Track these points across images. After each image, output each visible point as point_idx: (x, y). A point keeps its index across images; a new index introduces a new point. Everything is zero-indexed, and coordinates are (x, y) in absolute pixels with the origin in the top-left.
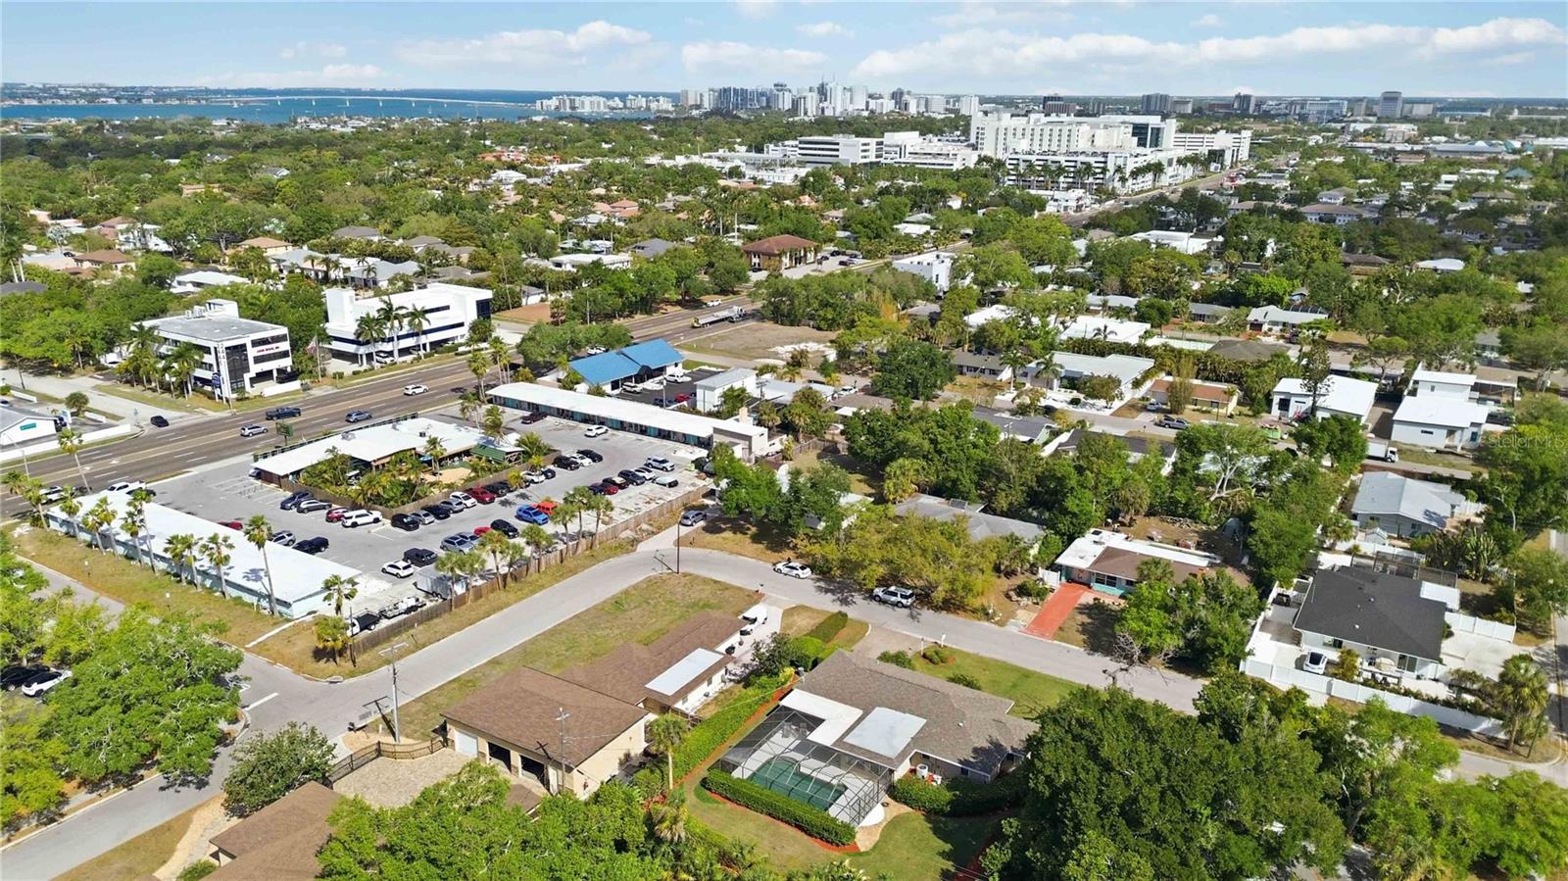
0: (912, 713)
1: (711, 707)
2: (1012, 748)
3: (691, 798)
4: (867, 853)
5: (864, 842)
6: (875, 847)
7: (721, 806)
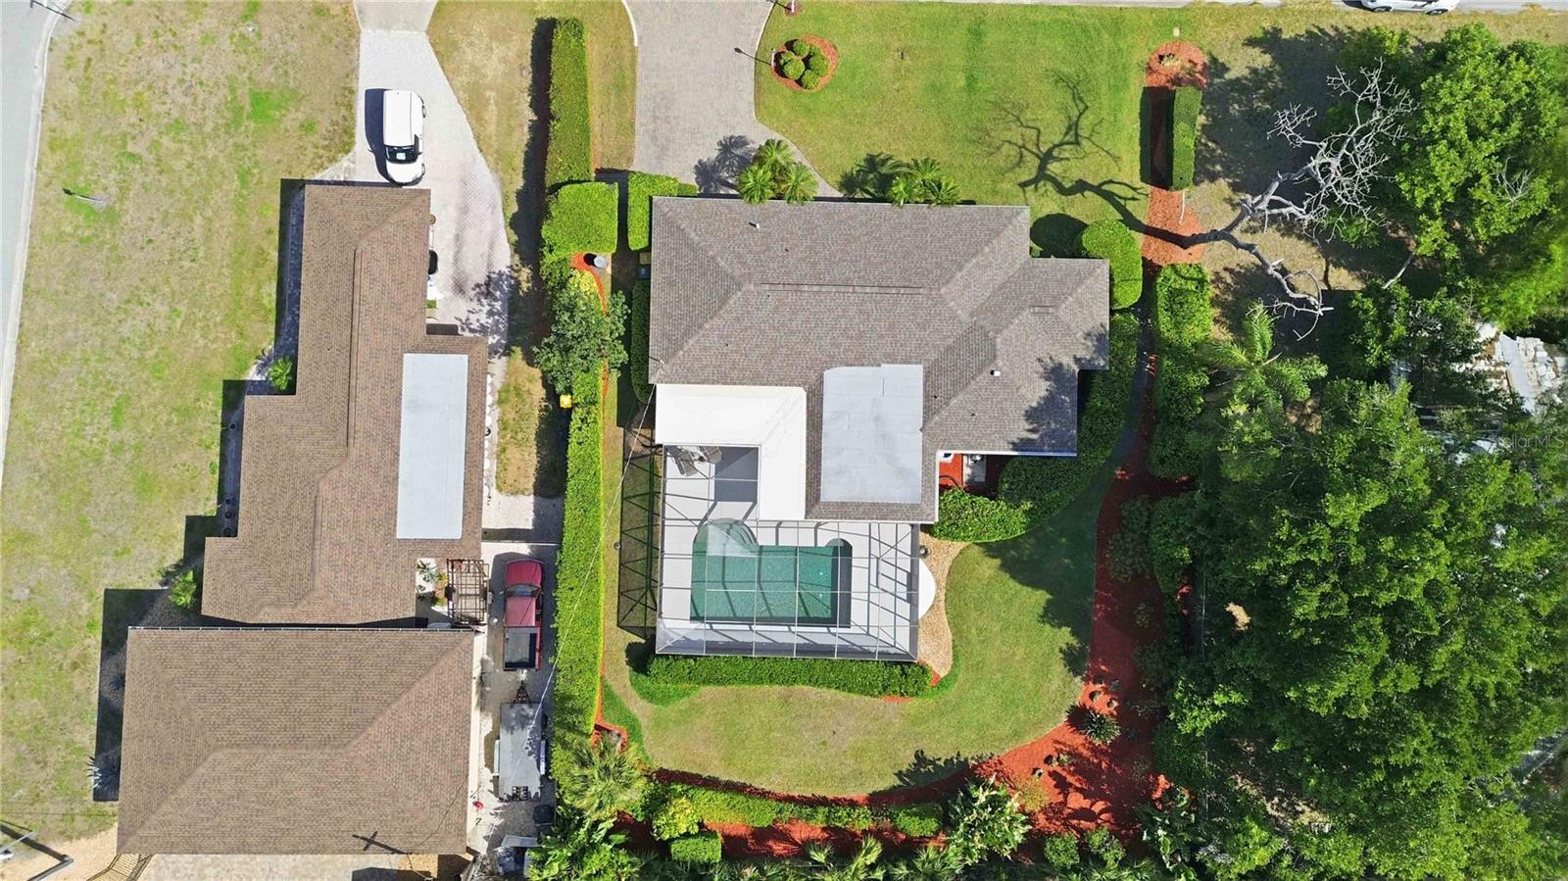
0: (892, 359)
1: (513, 453)
2: (1077, 360)
3: (639, 708)
4: (952, 675)
5: (935, 656)
6: (955, 657)
7: (695, 697)
